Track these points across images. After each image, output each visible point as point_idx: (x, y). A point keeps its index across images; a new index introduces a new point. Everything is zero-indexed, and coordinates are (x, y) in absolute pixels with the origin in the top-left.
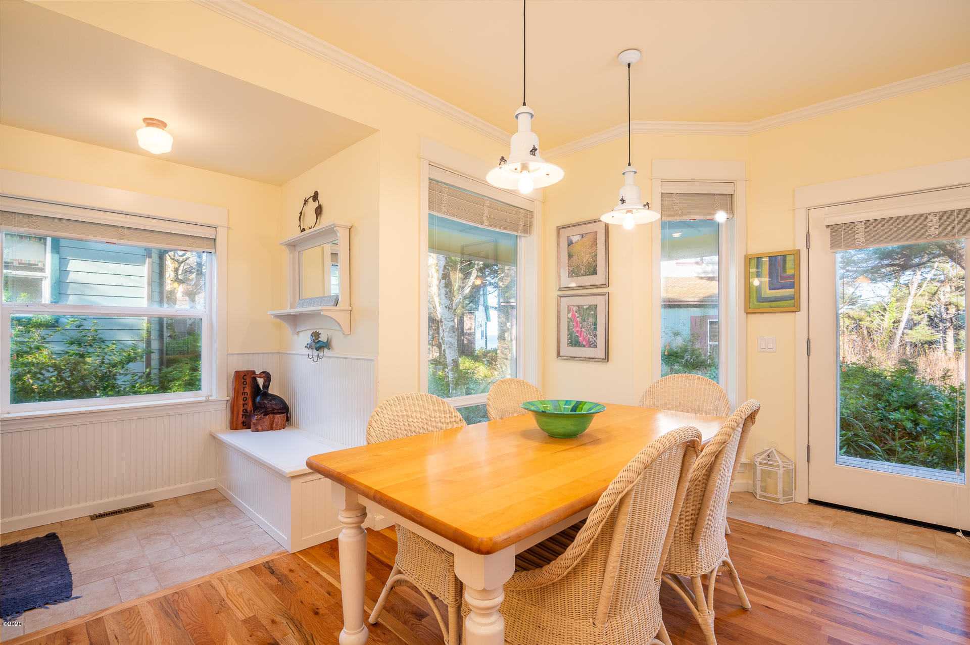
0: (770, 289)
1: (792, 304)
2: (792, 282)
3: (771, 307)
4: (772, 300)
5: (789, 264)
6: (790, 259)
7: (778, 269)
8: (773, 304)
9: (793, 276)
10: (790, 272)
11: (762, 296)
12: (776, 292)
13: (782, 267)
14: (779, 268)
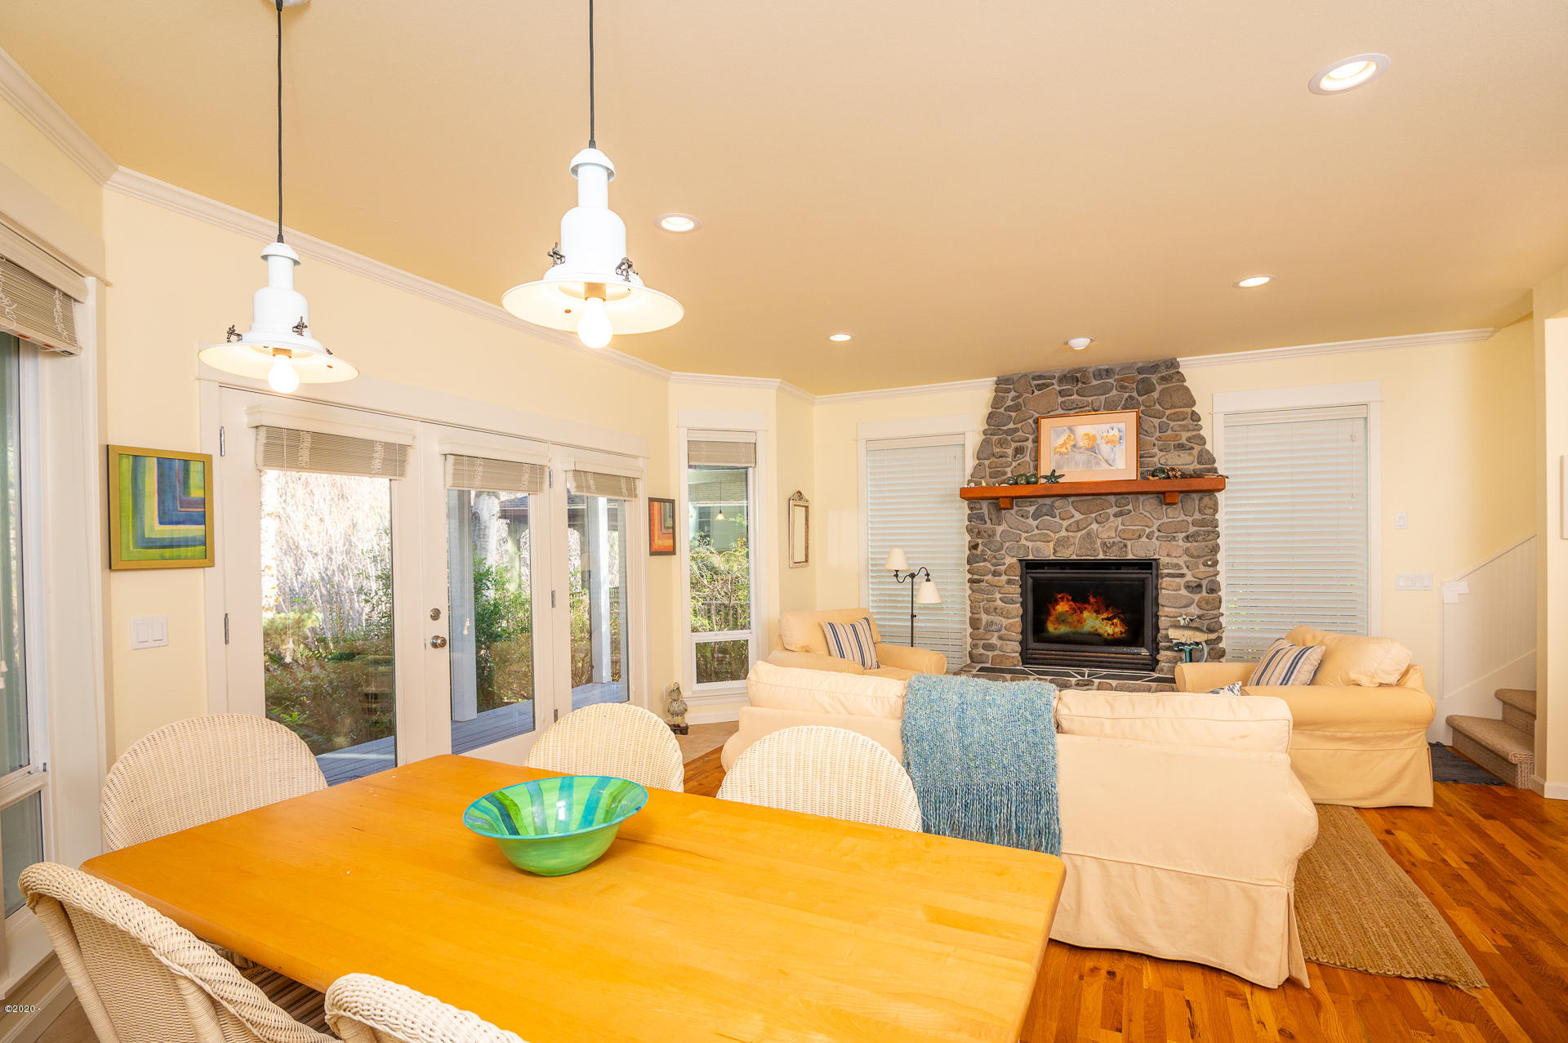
0: (161, 523)
1: (202, 552)
2: (200, 514)
3: (163, 558)
4: (166, 544)
5: (195, 479)
6: (195, 468)
7: (175, 486)
8: (167, 552)
9: (203, 502)
10: (196, 493)
11: (146, 536)
12: (172, 530)
13: (182, 482)
14: (178, 484)
